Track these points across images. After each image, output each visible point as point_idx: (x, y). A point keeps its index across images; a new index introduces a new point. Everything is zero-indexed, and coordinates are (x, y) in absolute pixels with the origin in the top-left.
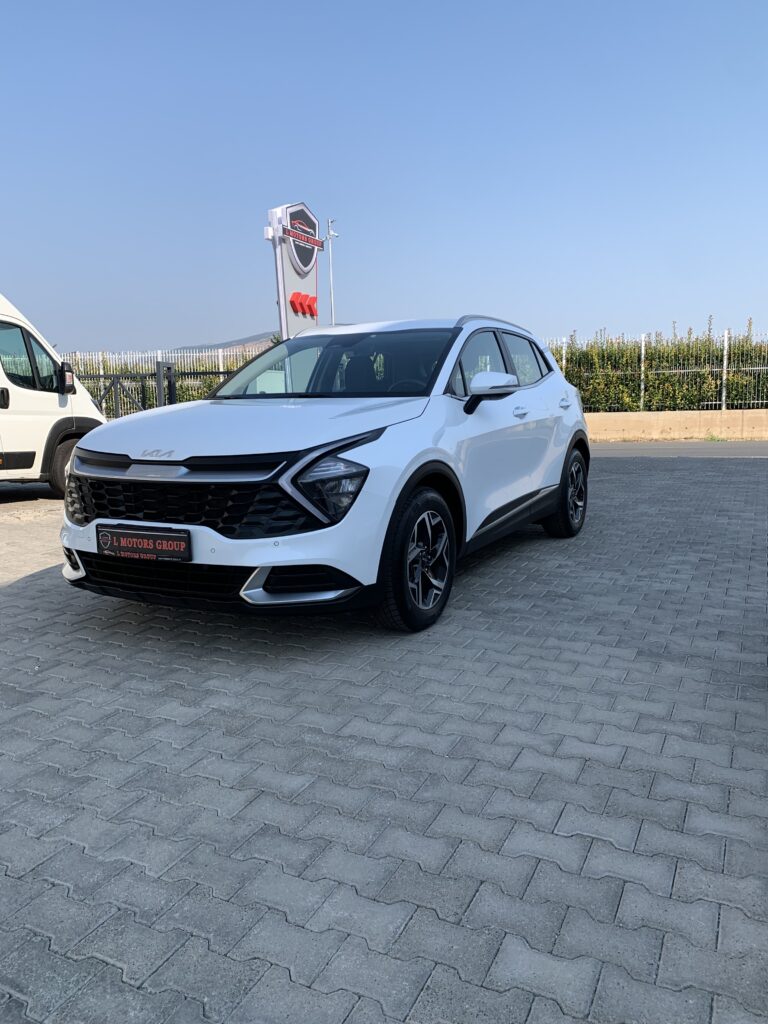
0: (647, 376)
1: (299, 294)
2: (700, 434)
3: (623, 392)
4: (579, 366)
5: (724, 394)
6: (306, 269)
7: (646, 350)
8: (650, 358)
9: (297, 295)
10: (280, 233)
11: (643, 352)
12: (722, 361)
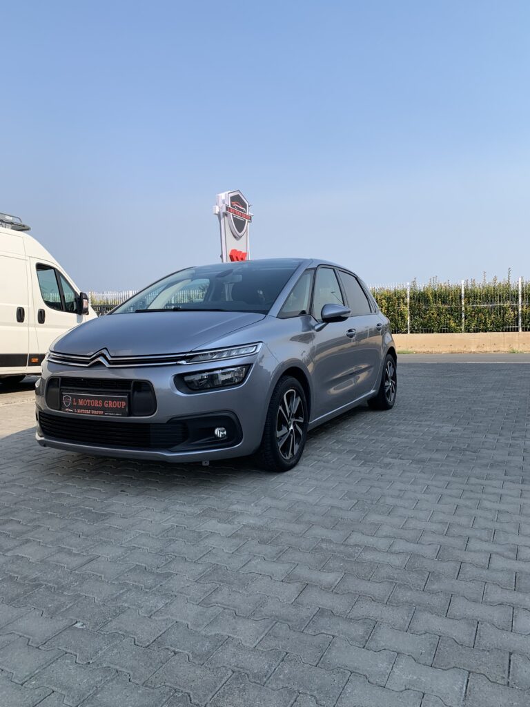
0: (466, 309)
1: (236, 250)
2: (504, 349)
3: (450, 319)
4: (419, 301)
5: (520, 320)
6: (240, 234)
7: (465, 291)
8: (468, 296)
9: (234, 251)
10: (224, 210)
11: (463, 292)
12: (518, 298)
